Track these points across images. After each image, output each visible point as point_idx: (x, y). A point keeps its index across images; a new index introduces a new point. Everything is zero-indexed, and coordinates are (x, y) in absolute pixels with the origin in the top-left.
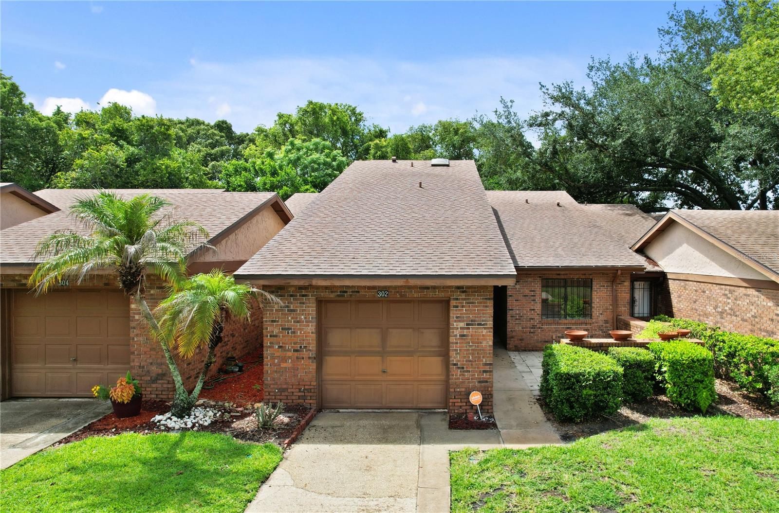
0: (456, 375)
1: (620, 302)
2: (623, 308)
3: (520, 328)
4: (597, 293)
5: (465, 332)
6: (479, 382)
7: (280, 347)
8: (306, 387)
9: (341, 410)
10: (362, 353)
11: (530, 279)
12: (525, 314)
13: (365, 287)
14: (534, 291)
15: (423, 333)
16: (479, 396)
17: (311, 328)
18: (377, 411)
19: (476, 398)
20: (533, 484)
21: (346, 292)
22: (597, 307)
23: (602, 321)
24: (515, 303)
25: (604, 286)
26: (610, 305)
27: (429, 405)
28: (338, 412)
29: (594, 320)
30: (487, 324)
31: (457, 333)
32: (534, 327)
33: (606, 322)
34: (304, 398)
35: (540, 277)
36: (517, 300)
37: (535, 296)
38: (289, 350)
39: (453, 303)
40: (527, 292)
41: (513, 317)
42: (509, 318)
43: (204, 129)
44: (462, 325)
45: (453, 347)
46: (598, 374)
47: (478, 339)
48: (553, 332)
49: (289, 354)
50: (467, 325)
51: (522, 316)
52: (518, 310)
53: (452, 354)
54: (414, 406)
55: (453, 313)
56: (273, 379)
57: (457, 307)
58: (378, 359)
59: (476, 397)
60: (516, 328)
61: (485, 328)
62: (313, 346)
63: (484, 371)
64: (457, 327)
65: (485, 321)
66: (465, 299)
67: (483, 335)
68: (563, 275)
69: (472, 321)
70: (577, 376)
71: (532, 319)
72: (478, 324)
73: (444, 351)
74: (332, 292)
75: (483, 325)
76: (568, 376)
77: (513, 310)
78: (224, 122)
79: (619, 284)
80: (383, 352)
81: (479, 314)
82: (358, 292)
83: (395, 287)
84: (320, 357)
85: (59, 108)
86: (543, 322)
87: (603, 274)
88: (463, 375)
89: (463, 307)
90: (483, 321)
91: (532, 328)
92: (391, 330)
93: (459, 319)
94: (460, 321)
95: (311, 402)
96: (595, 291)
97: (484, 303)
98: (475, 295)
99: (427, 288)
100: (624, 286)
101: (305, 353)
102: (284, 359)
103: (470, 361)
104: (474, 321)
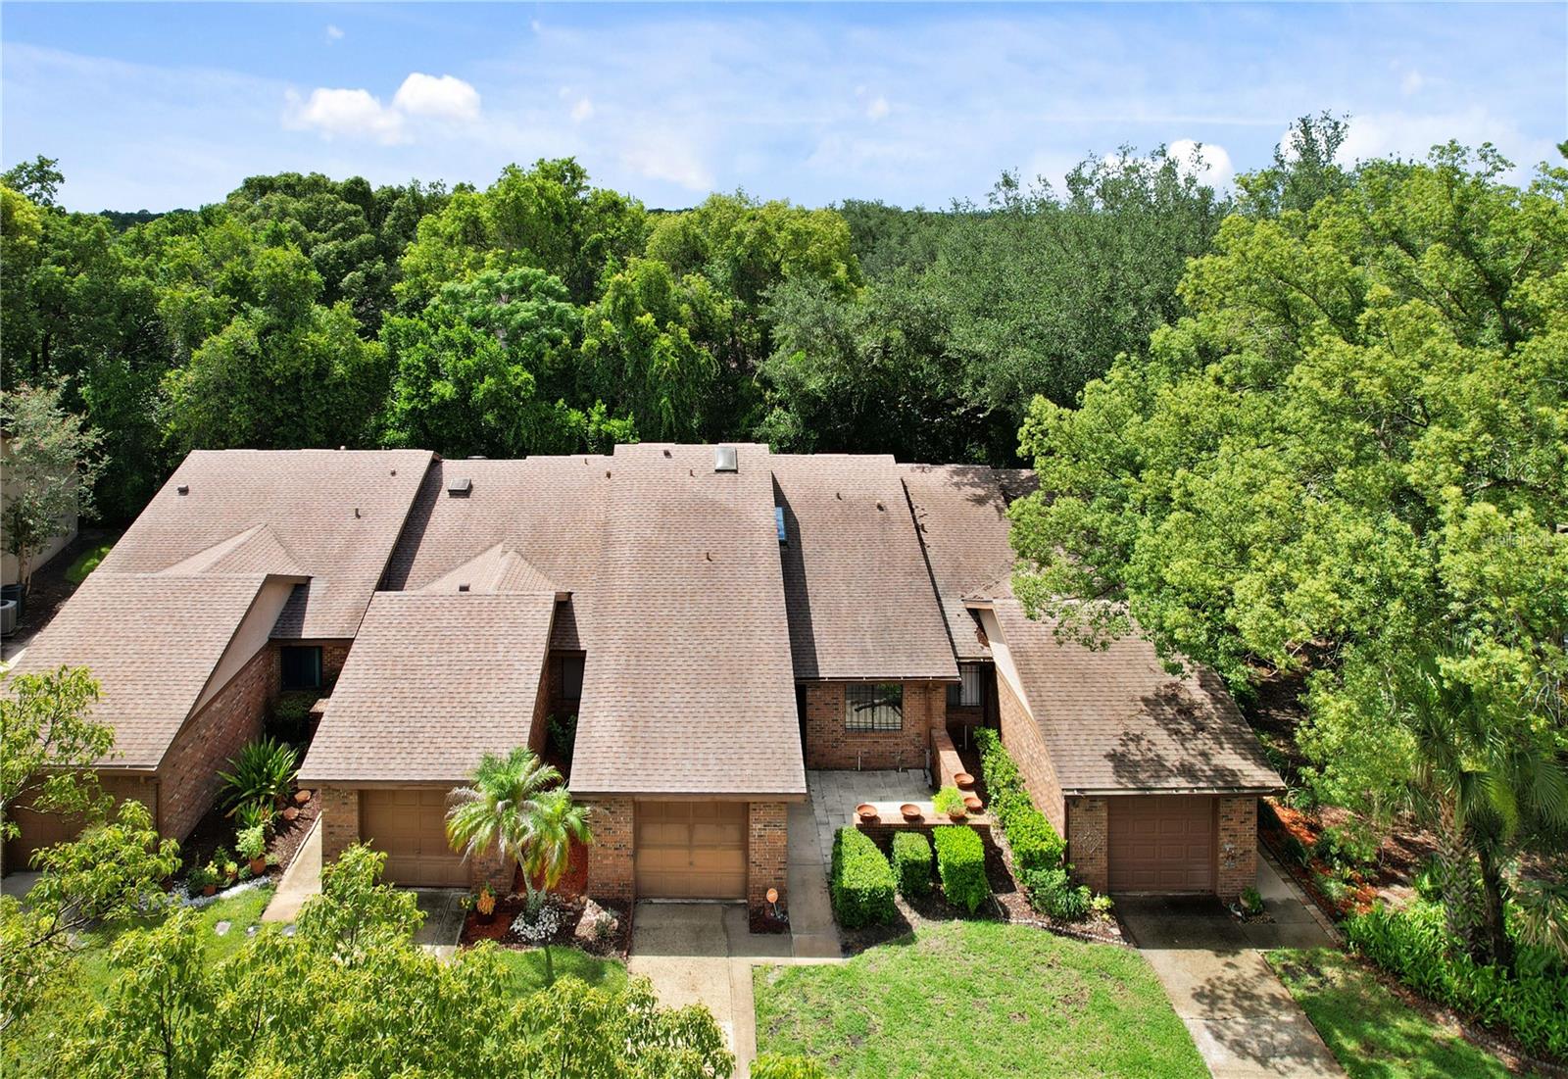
0: (755, 872)
1: (935, 712)
2: (938, 719)
3: (822, 742)
4: (908, 701)
5: (763, 833)
6: (776, 883)
7: (602, 846)
8: (625, 882)
9: (655, 901)
10: (672, 846)
11: (831, 685)
12: (827, 725)
14: (836, 698)
15: (725, 828)
16: (775, 895)
17: (629, 828)
19: (772, 896)
20: (812, 1011)
22: (908, 718)
23: (914, 733)
24: (815, 712)
25: (916, 693)
26: (924, 715)
27: (731, 896)
28: (651, 903)
29: (905, 733)
30: (781, 826)
31: (756, 833)
32: (837, 740)
33: (919, 735)
34: (623, 891)
35: (843, 684)
36: (818, 709)
37: (838, 704)
38: (610, 849)
39: (752, 806)
40: (828, 699)
41: (813, 728)
44: (759, 826)
45: (752, 846)
46: (873, 890)
47: (774, 840)
48: (859, 747)
49: (609, 852)
50: (764, 826)
51: (823, 728)
52: (819, 720)
53: (752, 853)
55: (752, 816)
56: (597, 874)
57: (755, 815)
58: (685, 852)
59: (772, 894)
60: (817, 742)
61: (781, 829)
62: (630, 845)
63: (779, 869)
64: (756, 828)
65: (780, 822)
66: (762, 803)
67: (778, 836)
69: (768, 822)
70: (856, 891)
71: (835, 731)
72: (775, 826)
73: (744, 846)
75: (778, 826)
76: (849, 891)
77: (813, 720)
79: (934, 690)
80: (690, 846)
81: (774, 816)
84: (635, 856)
86: (847, 735)
88: (761, 873)
89: (760, 815)
90: (778, 822)
91: (835, 742)
92: (697, 825)
93: (757, 821)
94: (758, 823)
95: (629, 896)
96: (906, 698)
97: (779, 806)
100: (939, 693)
101: (624, 852)
102: (606, 857)
103: (767, 859)
104: (771, 822)
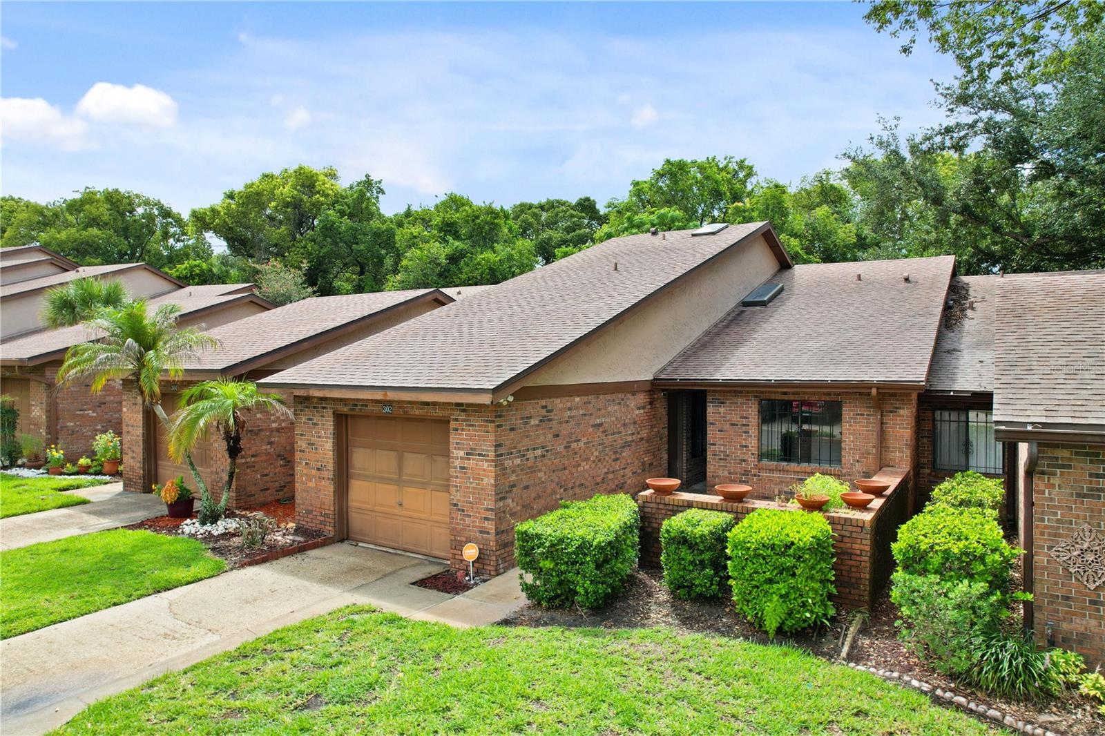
0: (457, 519)
1: (892, 443)
2: (898, 454)
3: (726, 473)
4: (850, 426)
5: (466, 463)
6: (481, 532)
7: (307, 464)
8: (327, 512)
9: (361, 544)
10: (381, 479)
11: (740, 400)
12: (733, 453)
13: (372, 401)
14: (746, 418)
15: (435, 461)
16: (474, 551)
17: (330, 445)
18: (391, 551)
21: (356, 405)
22: (850, 449)
23: (859, 472)
24: (719, 435)
25: (862, 415)
26: (874, 447)
28: (358, 545)
29: (844, 471)
30: (488, 456)
31: (457, 463)
32: (746, 473)
33: (866, 475)
34: (325, 523)
35: (756, 396)
36: (721, 431)
37: (748, 425)
38: (313, 468)
39: (453, 424)
40: (736, 418)
41: (715, 455)
42: (709, 457)
43: (563, 211)
44: (462, 453)
45: (453, 482)
47: (479, 474)
48: (776, 484)
49: (314, 472)
50: (468, 454)
51: (728, 456)
52: (723, 445)
53: (453, 490)
54: (428, 551)
55: (454, 438)
56: (303, 499)
57: (457, 430)
58: (395, 488)
59: (471, 551)
60: (720, 473)
61: (487, 461)
62: (331, 466)
63: (486, 519)
64: (457, 456)
65: (486, 450)
66: (465, 420)
67: (484, 470)
68: (793, 394)
69: (472, 449)
71: (744, 461)
72: (480, 455)
74: (346, 405)
75: (484, 456)
77: (714, 444)
78: (587, 199)
79: (891, 412)
80: (400, 481)
81: (479, 441)
82: (366, 406)
83: (400, 402)
85: (409, 207)
86: (760, 466)
87: (861, 394)
88: (464, 520)
89: (463, 430)
90: (484, 450)
91: (744, 475)
92: (406, 454)
93: (459, 446)
94: (459, 449)
95: (330, 529)
96: (847, 422)
97: (486, 426)
98: (475, 417)
99: (428, 404)
100: (899, 416)
101: (325, 473)
102: (310, 478)
103: (471, 503)
104: (475, 450)
